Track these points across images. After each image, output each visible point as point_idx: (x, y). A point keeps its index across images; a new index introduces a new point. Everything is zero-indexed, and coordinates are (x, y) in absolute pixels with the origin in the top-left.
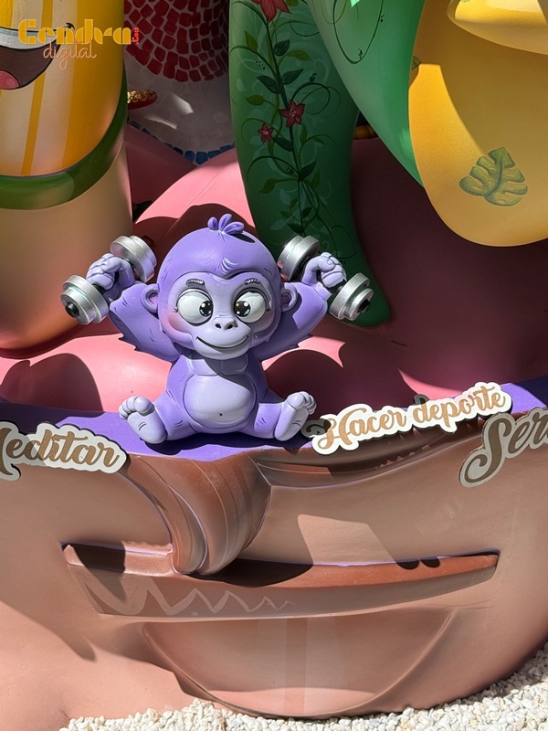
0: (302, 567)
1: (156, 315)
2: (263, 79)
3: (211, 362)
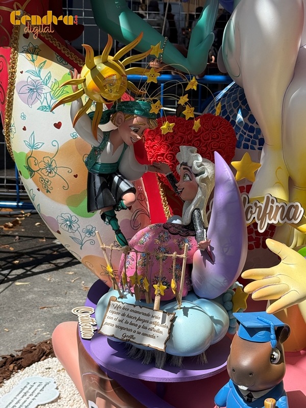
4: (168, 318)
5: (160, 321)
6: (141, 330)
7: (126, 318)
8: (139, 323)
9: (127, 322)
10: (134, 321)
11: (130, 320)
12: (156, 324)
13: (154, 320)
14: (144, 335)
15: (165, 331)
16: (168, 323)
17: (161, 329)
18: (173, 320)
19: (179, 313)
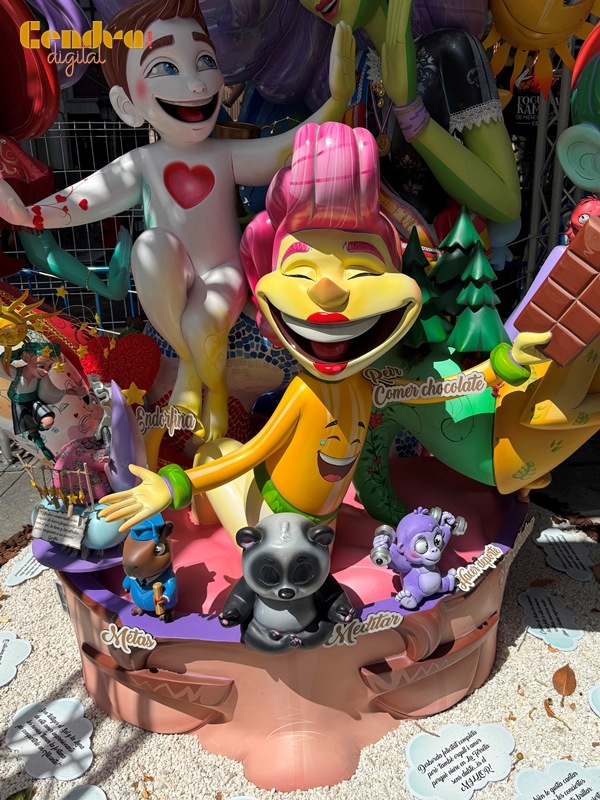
0: (453, 642)
1: (402, 554)
2: (368, 450)
3: (427, 567)
4: (84, 521)
5: (77, 524)
6: (62, 532)
7: (51, 523)
8: (61, 526)
9: (51, 526)
10: (57, 525)
11: (54, 524)
12: (74, 527)
13: (73, 523)
14: (65, 536)
15: (80, 532)
16: (83, 525)
17: (78, 530)
18: (88, 522)
19: (93, 516)
